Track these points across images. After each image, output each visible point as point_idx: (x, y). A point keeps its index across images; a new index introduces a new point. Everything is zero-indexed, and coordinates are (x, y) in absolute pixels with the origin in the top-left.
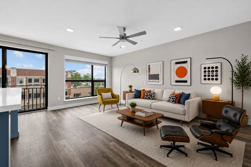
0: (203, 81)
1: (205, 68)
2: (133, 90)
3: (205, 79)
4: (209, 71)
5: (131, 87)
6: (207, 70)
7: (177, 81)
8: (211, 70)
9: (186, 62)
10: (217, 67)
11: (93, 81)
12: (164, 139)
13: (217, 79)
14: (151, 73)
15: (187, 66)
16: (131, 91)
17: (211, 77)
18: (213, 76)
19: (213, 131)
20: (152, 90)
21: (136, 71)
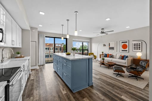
0: (134, 50)
1: (134, 44)
2: (104, 54)
3: (134, 49)
4: (136, 45)
5: (103, 52)
6: (135, 45)
7: (122, 51)
8: (137, 45)
9: (127, 42)
10: (140, 44)
11: (83, 50)
12: (114, 71)
13: (140, 49)
14: (110, 47)
15: (127, 44)
16: (103, 54)
17: (137, 48)
18: (138, 48)
19: (134, 70)
20: (112, 54)
21: (104, 45)
